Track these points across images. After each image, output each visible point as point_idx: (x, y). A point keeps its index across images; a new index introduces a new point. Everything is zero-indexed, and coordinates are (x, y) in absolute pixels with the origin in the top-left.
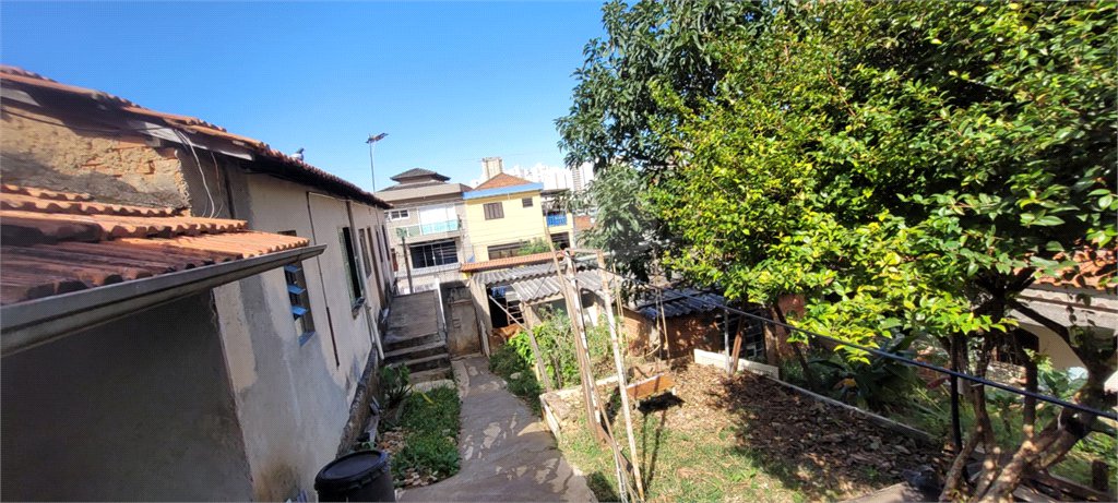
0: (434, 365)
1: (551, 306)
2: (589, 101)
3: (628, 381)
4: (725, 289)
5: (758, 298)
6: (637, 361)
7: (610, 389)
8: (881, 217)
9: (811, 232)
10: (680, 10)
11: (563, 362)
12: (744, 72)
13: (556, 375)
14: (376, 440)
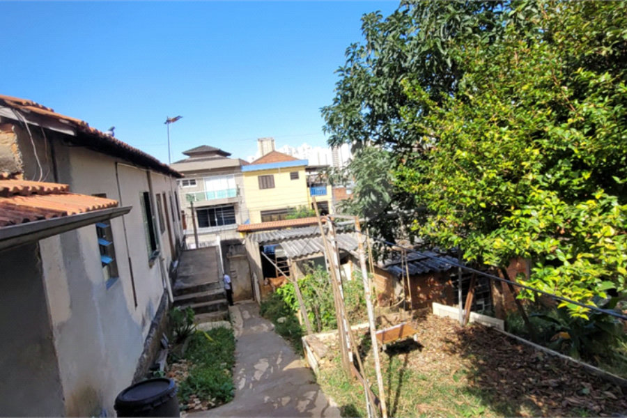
0: (214, 309)
1: (313, 262)
2: (349, 94)
3: (377, 328)
4: (464, 252)
5: (492, 261)
6: (384, 311)
7: (361, 334)
8: (598, 195)
9: (538, 207)
10: (426, 22)
11: (322, 310)
12: (481, 72)
13: (316, 320)
14: (165, 370)
